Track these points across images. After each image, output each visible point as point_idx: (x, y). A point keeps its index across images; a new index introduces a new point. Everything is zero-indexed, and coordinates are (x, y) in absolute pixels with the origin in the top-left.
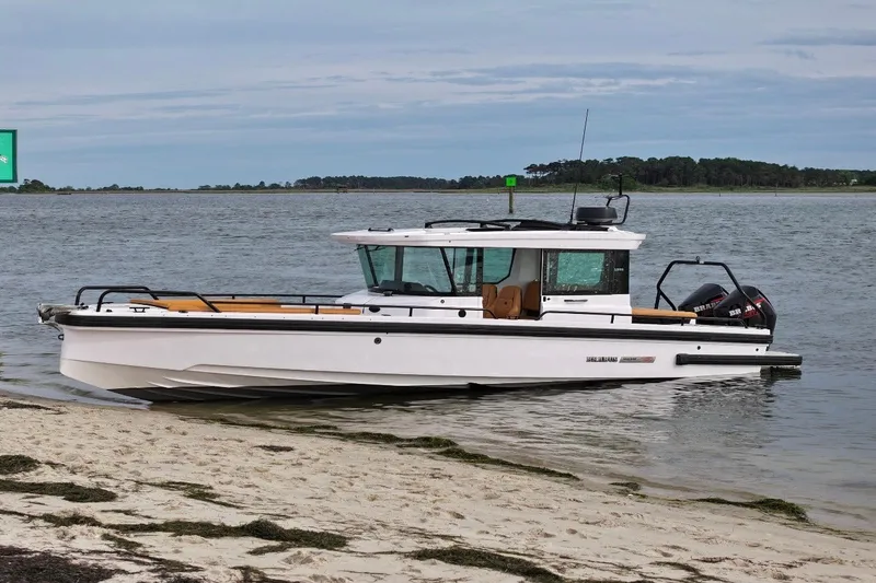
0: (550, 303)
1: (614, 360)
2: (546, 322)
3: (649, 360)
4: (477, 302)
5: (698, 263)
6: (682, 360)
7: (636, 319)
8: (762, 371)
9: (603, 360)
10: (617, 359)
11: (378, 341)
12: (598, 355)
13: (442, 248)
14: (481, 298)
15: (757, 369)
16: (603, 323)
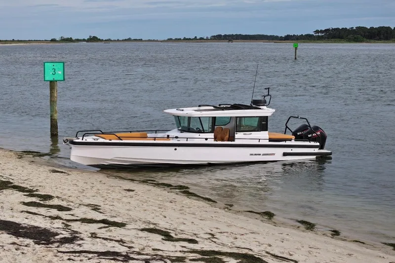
0: (238, 135)
1: (260, 155)
2: (237, 142)
3: (274, 154)
4: (212, 135)
5: (298, 118)
6: (285, 154)
7: (270, 140)
8: (316, 158)
9: (256, 155)
10: (261, 154)
11: (176, 149)
12: (254, 153)
13: (199, 117)
14: (213, 134)
15: (315, 157)
16: (256, 142)
